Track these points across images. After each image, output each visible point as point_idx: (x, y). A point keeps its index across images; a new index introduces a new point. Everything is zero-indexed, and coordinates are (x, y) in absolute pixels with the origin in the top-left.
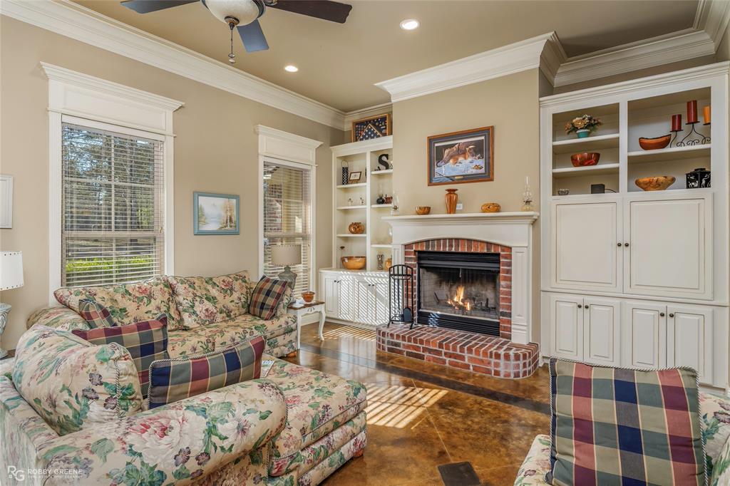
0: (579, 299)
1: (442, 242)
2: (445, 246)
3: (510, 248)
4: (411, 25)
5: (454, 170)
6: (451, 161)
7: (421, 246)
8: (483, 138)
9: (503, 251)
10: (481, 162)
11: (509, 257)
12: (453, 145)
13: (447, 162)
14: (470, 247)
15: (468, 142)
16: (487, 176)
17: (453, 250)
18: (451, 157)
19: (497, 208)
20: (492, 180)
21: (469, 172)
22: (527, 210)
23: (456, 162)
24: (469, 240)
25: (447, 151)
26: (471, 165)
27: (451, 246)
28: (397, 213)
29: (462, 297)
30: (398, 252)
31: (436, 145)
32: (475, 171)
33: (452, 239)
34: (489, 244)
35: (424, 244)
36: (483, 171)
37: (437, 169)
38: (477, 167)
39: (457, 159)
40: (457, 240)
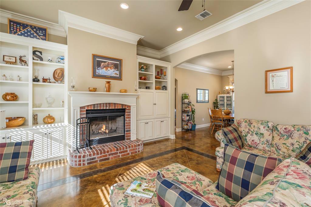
0: (145, 121)
1: (102, 104)
2: (103, 107)
3: (130, 106)
4: (124, 6)
5: (106, 73)
6: (105, 69)
7: (90, 107)
8: (118, 63)
9: (127, 107)
10: (118, 72)
11: (130, 109)
12: (106, 62)
13: (102, 69)
14: (115, 107)
15: (113, 63)
16: (120, 78)
17: (108, 108)
18: (105, 67)
19: (126, 91)
20: (122, 80)
21: (113, 75)
22: (136, 93)
23: (107, 69)
24: (115, 104)
25: (102, 64)
26: (113, 72)
27: (106, 106)
28: (74, 89)
29: (104, 129)
30: (77, 111)
31: (97, 59)
32: (115, 75)
33: (107, 103)
34: (122, 105)
35: (93, 106)
36: (118, 76)
37: (97, 71)
38: (116, 74)
39: (108, 69)
40: (109, 104)
